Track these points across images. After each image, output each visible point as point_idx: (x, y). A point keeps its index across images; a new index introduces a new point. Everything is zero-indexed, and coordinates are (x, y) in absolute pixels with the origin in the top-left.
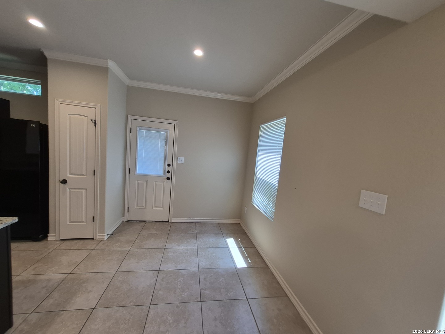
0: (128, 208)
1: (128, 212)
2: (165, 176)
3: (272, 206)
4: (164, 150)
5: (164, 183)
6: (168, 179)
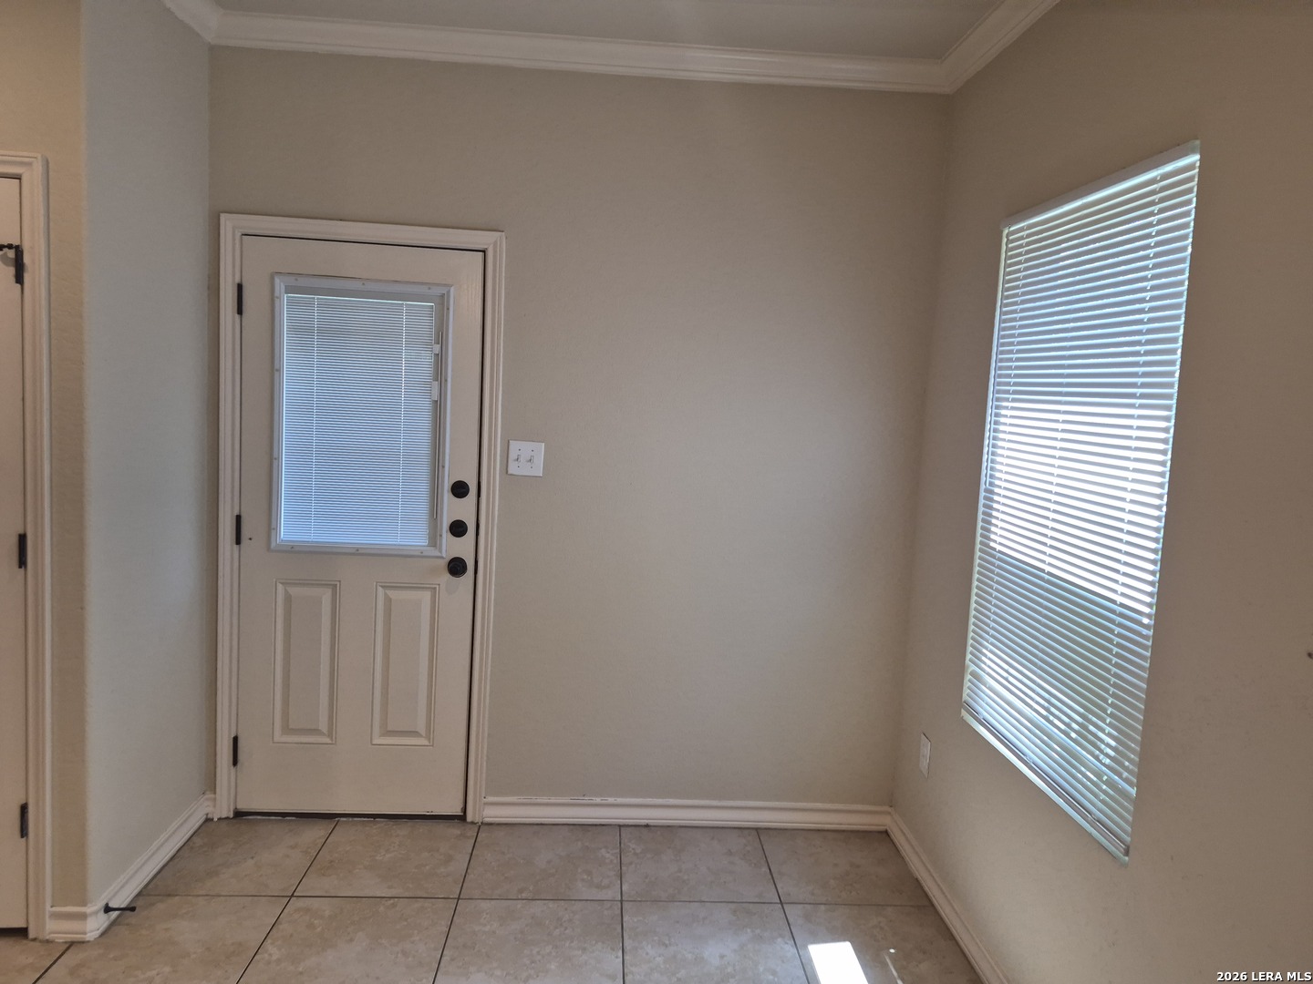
0: (236, 740)
1: (235, 762)
2: (438, 554)
3: (1112, 753)
4: (426, 405)
5: (433, 597)
6: (456, 567)
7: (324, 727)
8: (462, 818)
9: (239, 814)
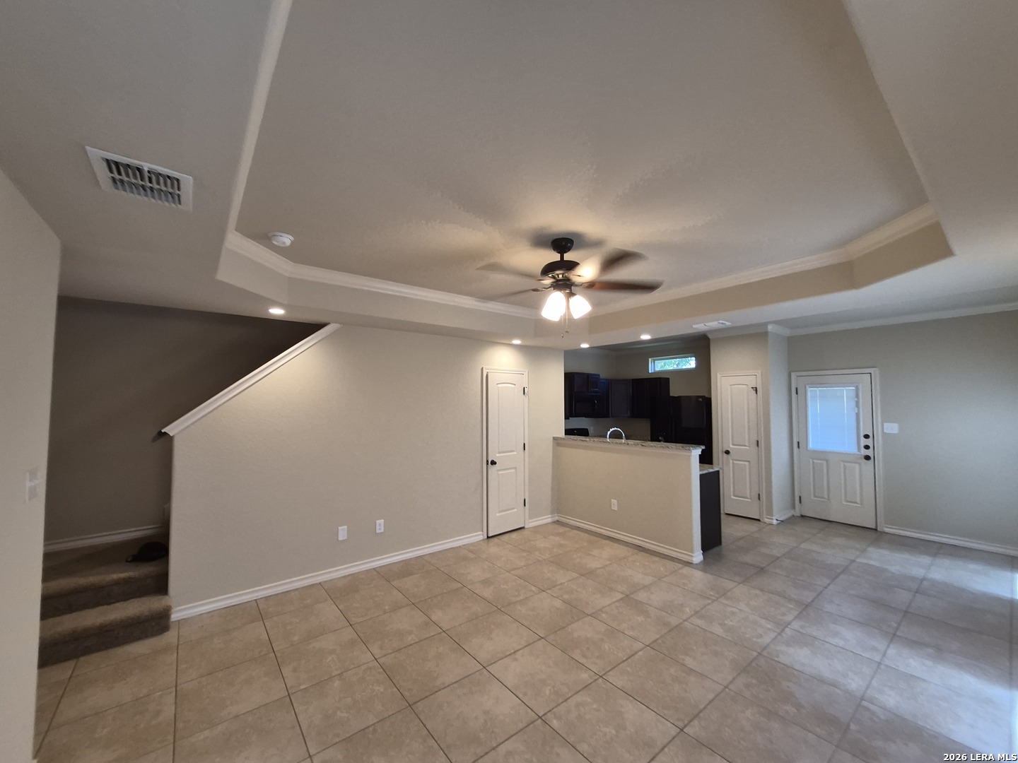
0: (800, 497)
1: (800, 503)
2: (861, 454)
4: (854, 414)
5: (860, 466)
6: (868, 458)
7: (826, 496)
8: (876, 530)
9: (802, 516)
